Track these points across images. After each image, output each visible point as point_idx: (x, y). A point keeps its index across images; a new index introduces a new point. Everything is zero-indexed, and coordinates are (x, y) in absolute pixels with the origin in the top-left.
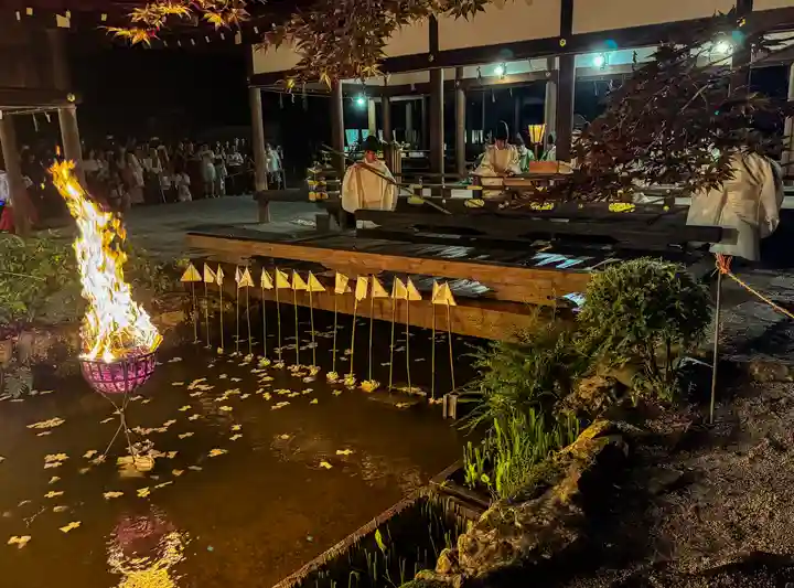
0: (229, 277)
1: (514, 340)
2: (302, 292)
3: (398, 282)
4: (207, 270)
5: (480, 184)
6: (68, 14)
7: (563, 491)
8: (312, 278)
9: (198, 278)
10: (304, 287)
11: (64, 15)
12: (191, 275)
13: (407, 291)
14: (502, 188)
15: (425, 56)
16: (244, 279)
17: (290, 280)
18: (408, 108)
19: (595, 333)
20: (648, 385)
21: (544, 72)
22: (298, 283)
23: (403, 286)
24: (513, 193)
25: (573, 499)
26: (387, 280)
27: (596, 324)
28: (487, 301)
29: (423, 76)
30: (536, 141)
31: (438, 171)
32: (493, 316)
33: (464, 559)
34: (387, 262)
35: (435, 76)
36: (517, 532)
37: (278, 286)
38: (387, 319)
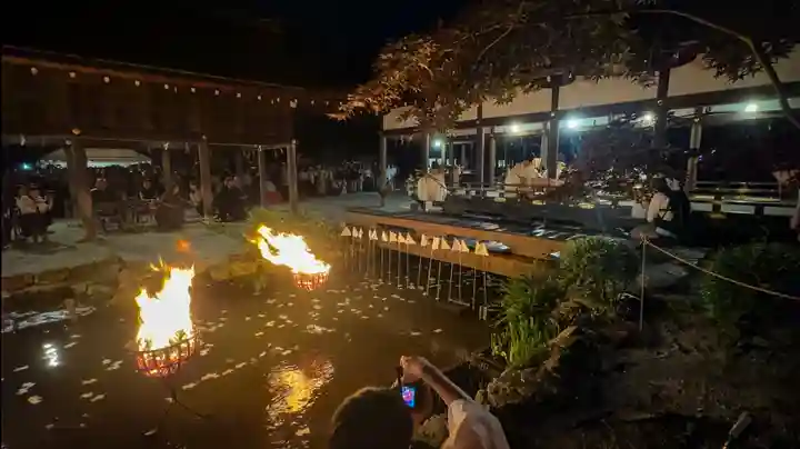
0: (365, 235)
1: (522, 278)
2: (403, 244)
4: (354, 230)
5: (504, 190)
6: (296, 101)
7: (550, 364)
8: (409, 236)
9: (350, 234)
10: (406, 242)
12: (346, 232)
13: (462, 247)
14: (517, 192)
15: (473, 121)
16: (373, 236)
17: (397, 238)
18: (463, 147)
19: (571, 275)
20: (600, 308)
21: (541, 130)
22: (401, 239)
23: (459, 244)
24: (523, 195)
25: (555, 369)
26: (450, 239)
27: (571, 271)
28: (507, 254)
29: (473, 132)
31: (480, 181)
32: (510, 263)
33: (490, 396)
34: (450, 230)
35: (480, 132)
36: (521, 384)
37: (391, 240)
38: (449, 261)
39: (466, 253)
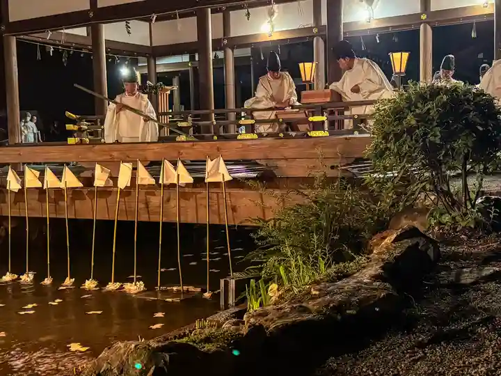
3: (167, 165)
8: (67, 174)
10: (62, 185)
13: (178, 174)
17: (41, 178)
21: (311, 28)
22: (51, 180)
23: (173, 171)
30: (308, 79)
31: (208, 108)
37: (27, 185)
38: (154, 218)
39: (187, 185)
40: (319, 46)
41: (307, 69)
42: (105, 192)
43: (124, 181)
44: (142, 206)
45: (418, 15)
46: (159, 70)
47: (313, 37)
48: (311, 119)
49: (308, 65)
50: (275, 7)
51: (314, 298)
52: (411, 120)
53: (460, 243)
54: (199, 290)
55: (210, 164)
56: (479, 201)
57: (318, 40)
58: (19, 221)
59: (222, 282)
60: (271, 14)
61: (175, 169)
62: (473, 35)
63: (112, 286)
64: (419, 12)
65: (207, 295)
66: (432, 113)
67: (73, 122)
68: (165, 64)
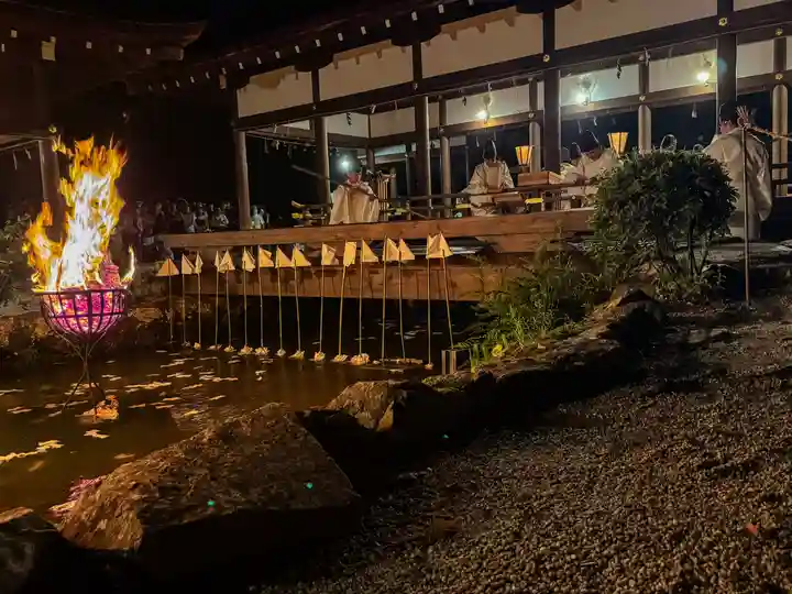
2: (288, 270)
3: (390, 242)
4: (185, 261)
5: (469, 202)
6: (53, 39)
9: (176, 272)
10: (292, 265)
11: (49, 41)
12: (168, 269)
13: (400, 251)
15: (410, 84)
16: (224, 262)
17: (273, 258)
21: (527, 114)
22: (282, 260)
23: (395, 248)
30: (524, 162)
31: (425, 193)
37: (260, 265)
38: (377, 296)
39: (410, 262)
40: (535, 130)
41: (524, 153)
42: (331, 271)
43: (349, 259)
44: (366, 284)
45: (637, 97)
46: (378, 161)
47: (529, 122)
48: (528, 201)
49: (524, 149)
50: (491, 94)
51: (541, 352)
52: (636, 187)
53: (686, 309)
54: (421, 361)
55: (431, 241)
56: (705, 269)
57: (534, 126)
58: (253, 299)
59: (444, 353)
60: (487, 100)
61: (397, 246)
62: (694, 115)
63: (340, 358)
64: (638, 93)
65: (429, 366)
66: (658, 178)
67: (299, 211)
68: (383, 155)
